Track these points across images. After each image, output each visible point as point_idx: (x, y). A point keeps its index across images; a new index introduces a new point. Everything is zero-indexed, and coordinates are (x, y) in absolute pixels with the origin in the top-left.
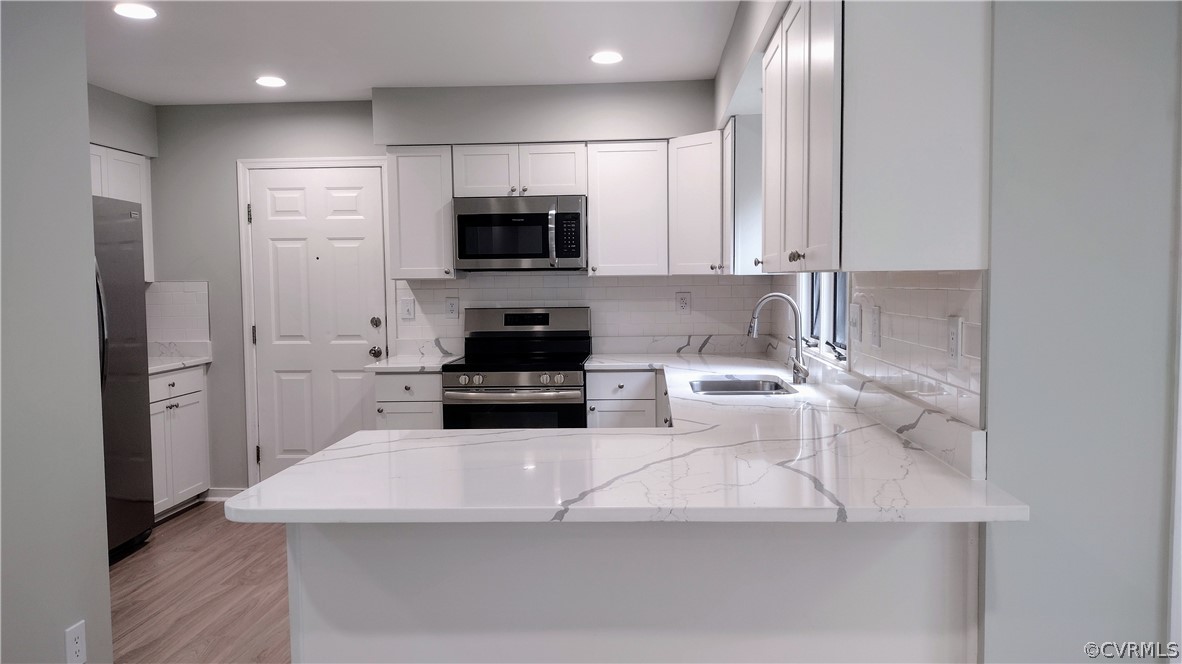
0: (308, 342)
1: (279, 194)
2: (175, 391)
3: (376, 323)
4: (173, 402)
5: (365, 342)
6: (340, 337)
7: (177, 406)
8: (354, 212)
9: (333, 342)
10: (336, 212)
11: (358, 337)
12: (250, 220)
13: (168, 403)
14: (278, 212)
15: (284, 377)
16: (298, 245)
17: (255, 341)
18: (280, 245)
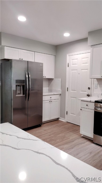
0: (76, 92)
1: (73, 61)
2: (51, 99)
3: (89, 88)
4: (51, 101)
5: (87, 93)
6: (82, 91)
7: (51, 102)
8: (86, 63)
9: (81, 92)
10: (83, 63)
11: (85, 91)
12: (68, 66)
13: (50, 101)
14: (73, 64)
15: (72, 98)
16: (76, 71)
17: (67, 91)
18: (73, 71)
